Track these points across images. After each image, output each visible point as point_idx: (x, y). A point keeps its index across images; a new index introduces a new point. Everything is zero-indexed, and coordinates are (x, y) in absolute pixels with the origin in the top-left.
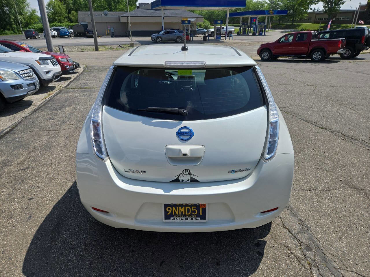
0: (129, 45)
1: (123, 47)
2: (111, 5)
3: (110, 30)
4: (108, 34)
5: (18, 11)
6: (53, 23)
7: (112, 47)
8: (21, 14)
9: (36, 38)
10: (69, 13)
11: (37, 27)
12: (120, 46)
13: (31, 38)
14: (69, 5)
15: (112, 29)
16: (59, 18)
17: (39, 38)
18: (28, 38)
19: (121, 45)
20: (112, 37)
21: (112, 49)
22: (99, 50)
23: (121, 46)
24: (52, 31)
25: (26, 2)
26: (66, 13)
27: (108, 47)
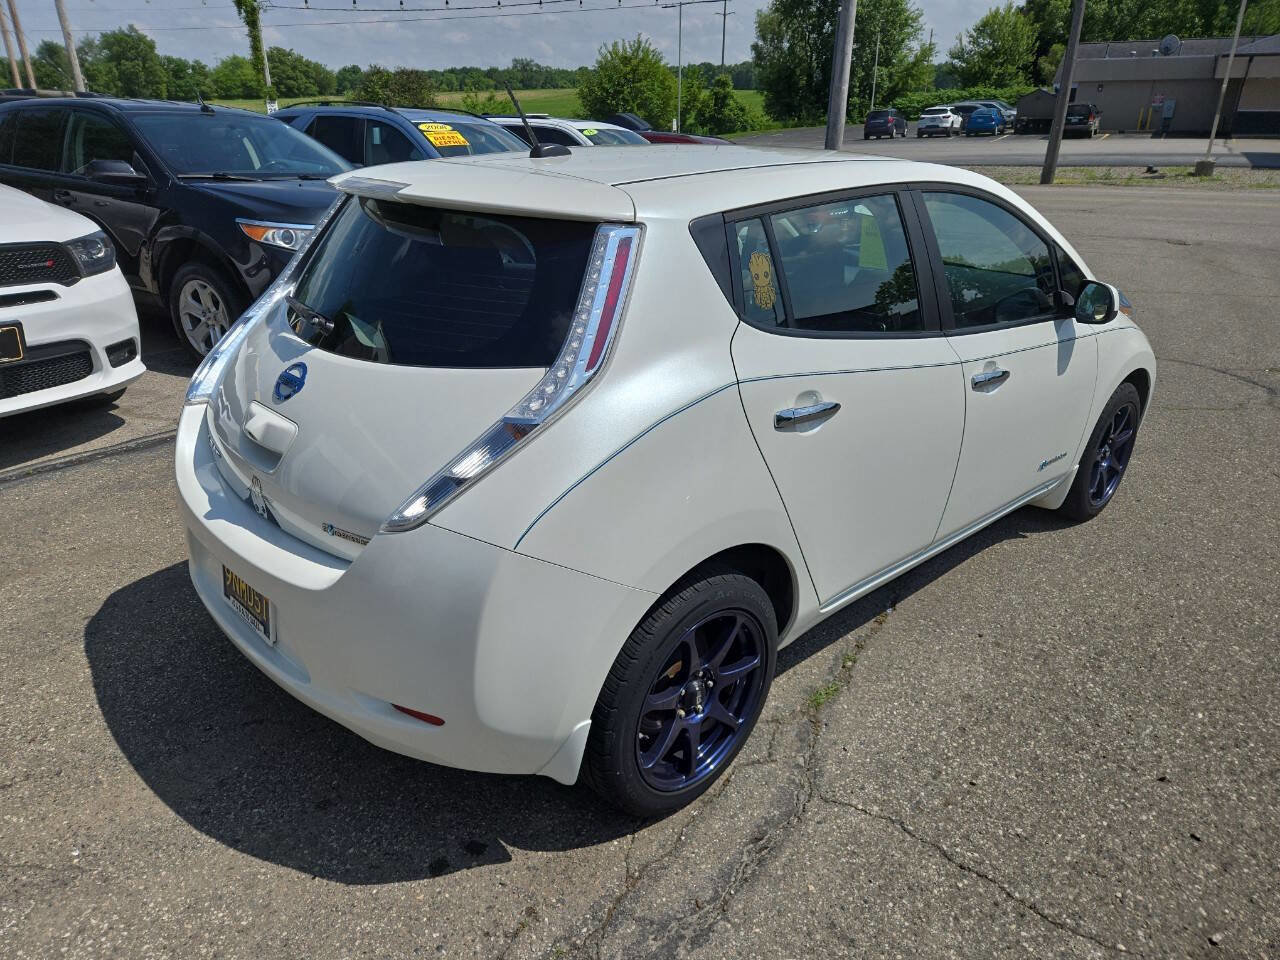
0: (1192, 170)
1: (1162, 177)
2: (1215, 12)
3: (1156, 111)
4: (1143, 126)
5: (881, 52)
6: (972, 89)
7: (1115, 172)
8: (886, 62)
9: (892, 137)
10: (1043, 50)
11: (918, 102)
12: (1150, 170)
13: (879, 138)
14: (1053, 23)
15: (1170, 104)
16: (998, 71)
17: (903, 136)
18: (872, 137)
19: (1155, 169)
20: (1157, 135)
21: (1107, 181)
22: (1055, 181)
23: (1156, 172)
24: (949, 113)
25: (914, 25)
26: (1029, 50)
27: (1100, 172)
